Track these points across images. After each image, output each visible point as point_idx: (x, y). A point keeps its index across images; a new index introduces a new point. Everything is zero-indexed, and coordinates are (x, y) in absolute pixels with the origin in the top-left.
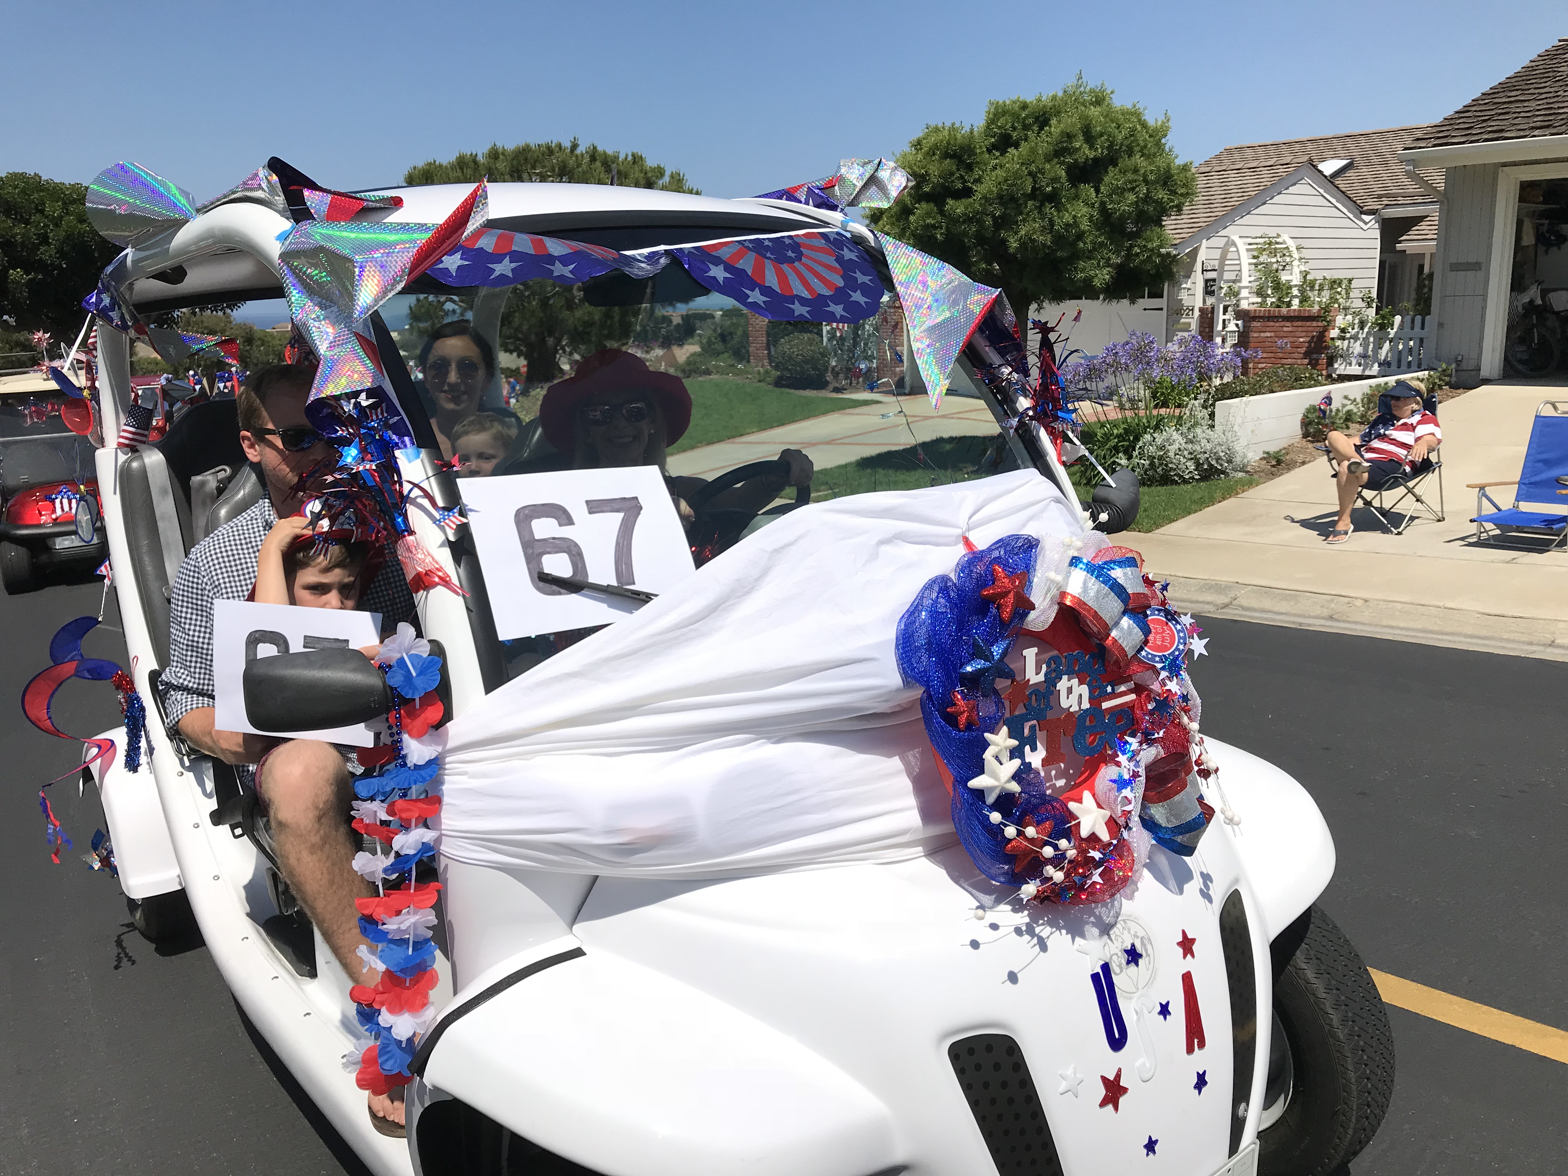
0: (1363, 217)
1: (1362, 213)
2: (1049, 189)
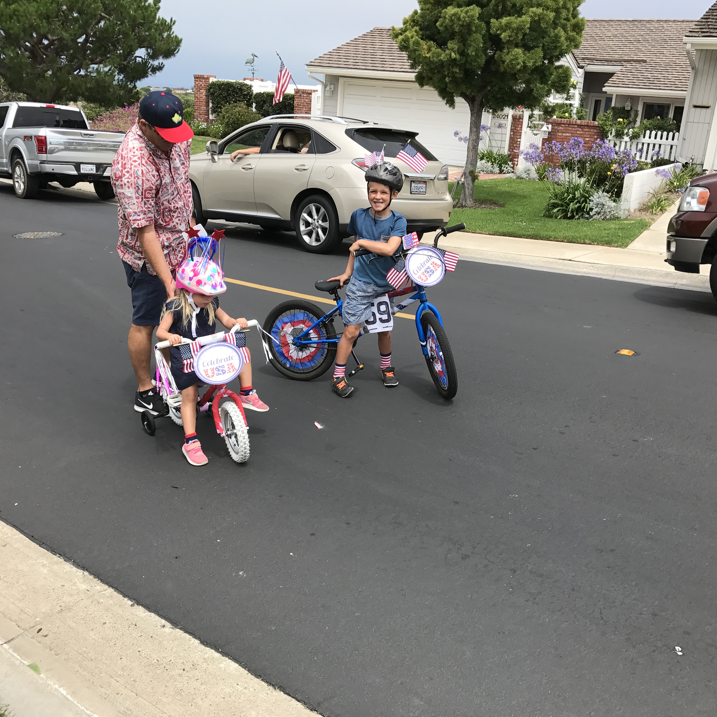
1: (579, 67)
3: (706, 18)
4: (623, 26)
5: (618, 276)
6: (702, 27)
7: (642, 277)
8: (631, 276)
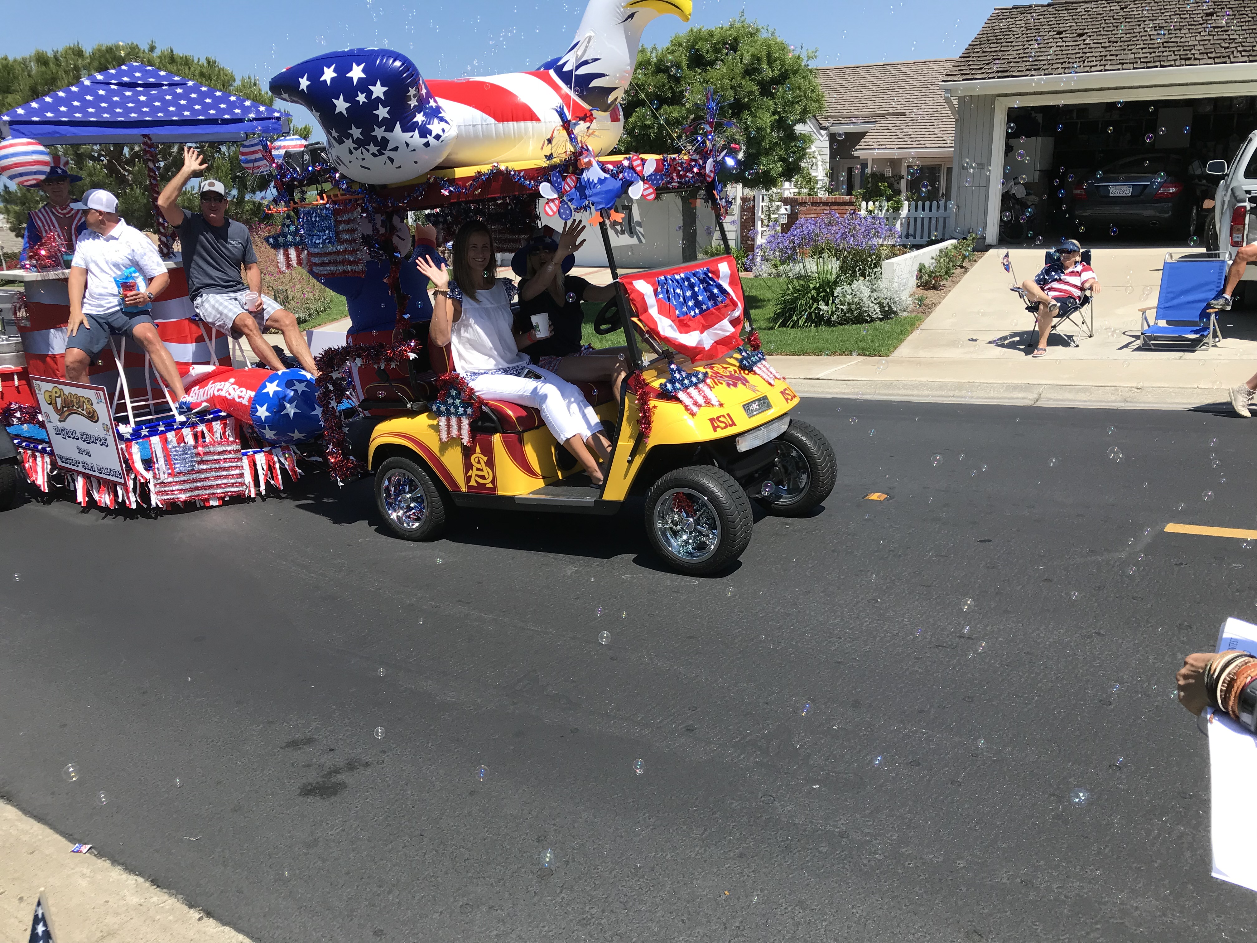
0: (822, 131)
1: (821, 128)
3: (966, 56)
4: (873, 72)
5: (879, 394)
6: (962, 68)
7: (910, 392)
8: (896, 391)
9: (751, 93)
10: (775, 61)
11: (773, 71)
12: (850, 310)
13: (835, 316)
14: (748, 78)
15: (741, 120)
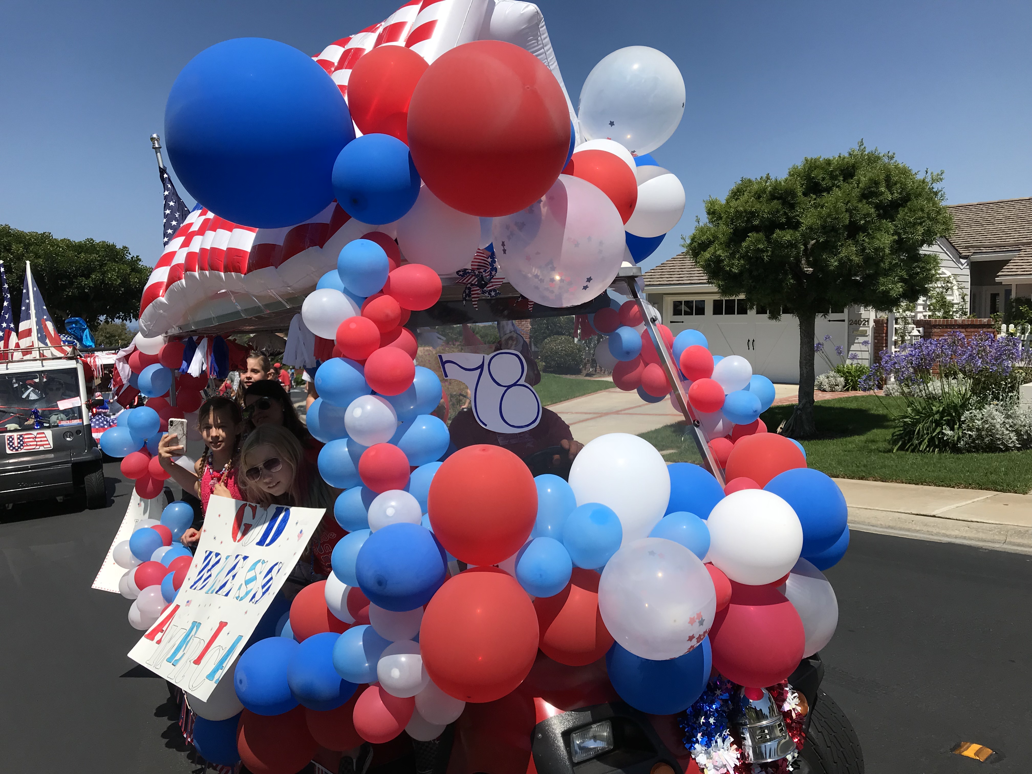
0: (961, 260)
1: (961, 257)
2: (862, 222)
9: (868, 215)
10: (895, 184)
11: (892, 194)
12: (980, 437)
13: (962, 443)
14: (864, 201)
15: (858, 241)
